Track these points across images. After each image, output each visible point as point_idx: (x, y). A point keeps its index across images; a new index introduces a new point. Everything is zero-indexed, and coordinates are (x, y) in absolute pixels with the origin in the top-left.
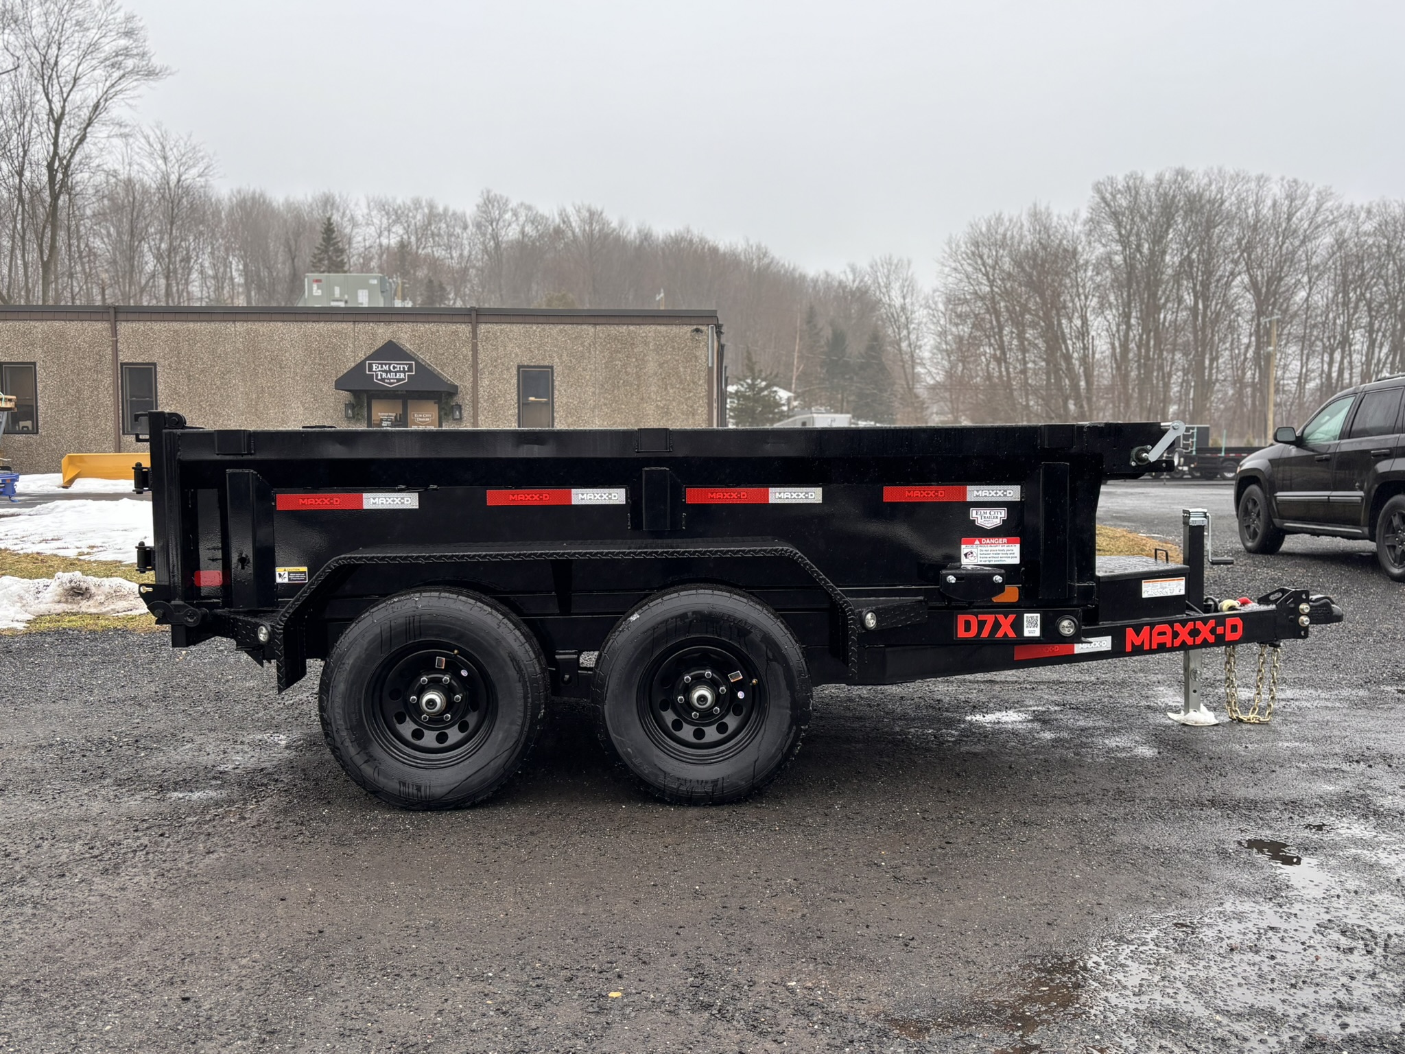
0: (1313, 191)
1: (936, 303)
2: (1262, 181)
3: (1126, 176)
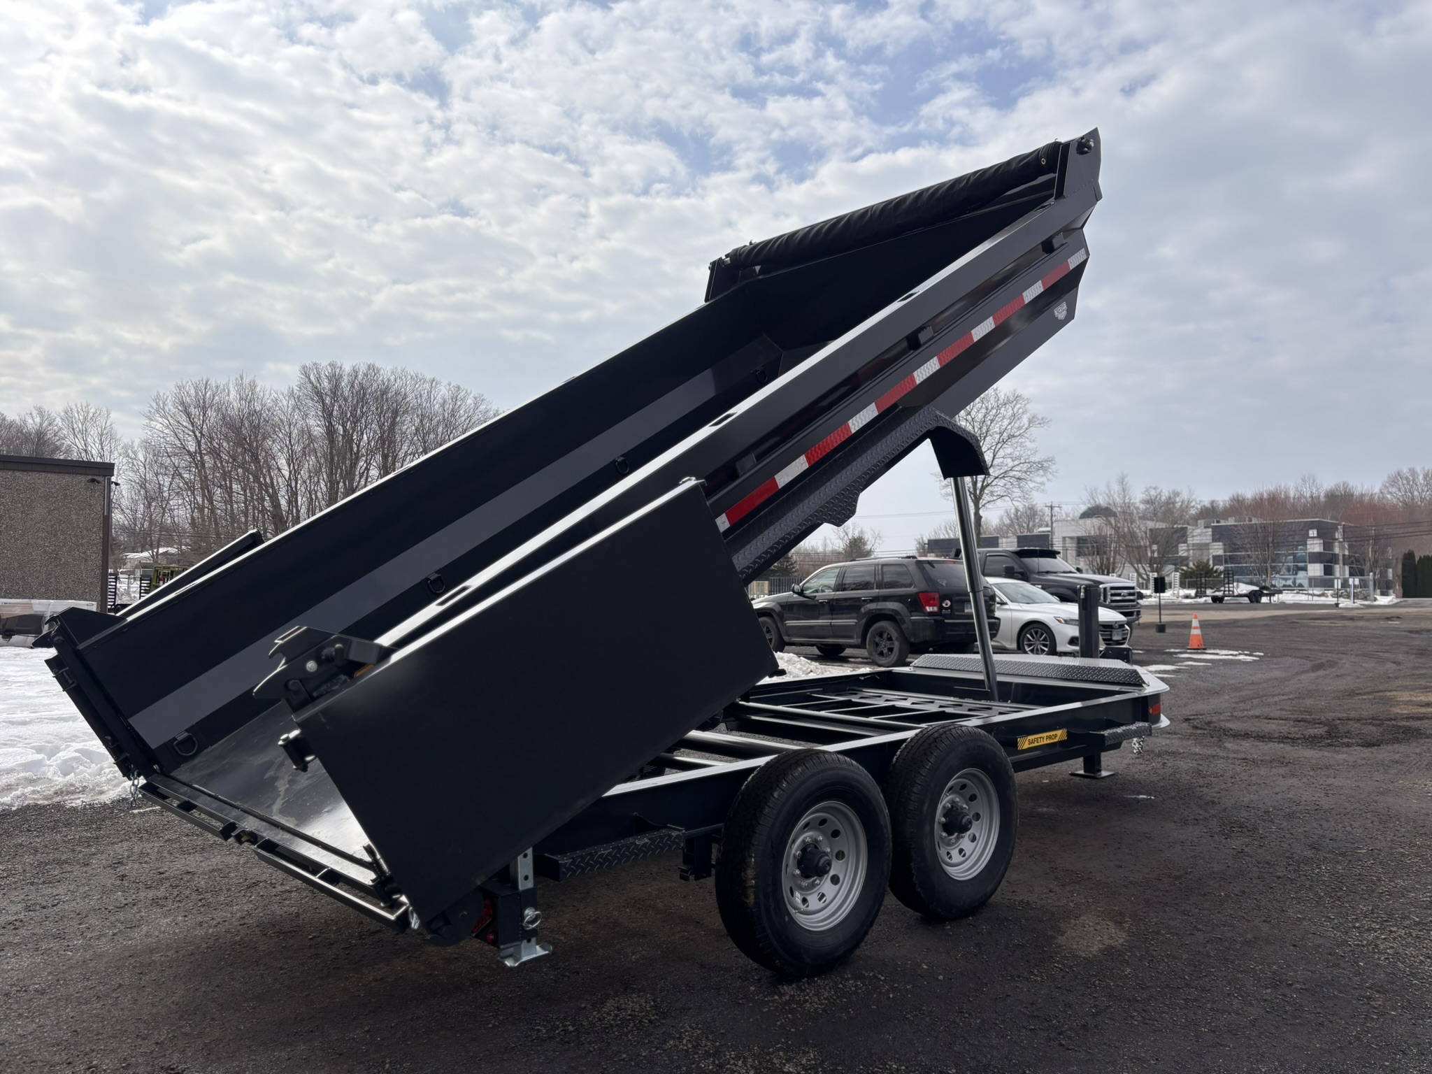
0: (471, 396)
1: (135, 453)
2: (434, 383)
3: (329, 364)
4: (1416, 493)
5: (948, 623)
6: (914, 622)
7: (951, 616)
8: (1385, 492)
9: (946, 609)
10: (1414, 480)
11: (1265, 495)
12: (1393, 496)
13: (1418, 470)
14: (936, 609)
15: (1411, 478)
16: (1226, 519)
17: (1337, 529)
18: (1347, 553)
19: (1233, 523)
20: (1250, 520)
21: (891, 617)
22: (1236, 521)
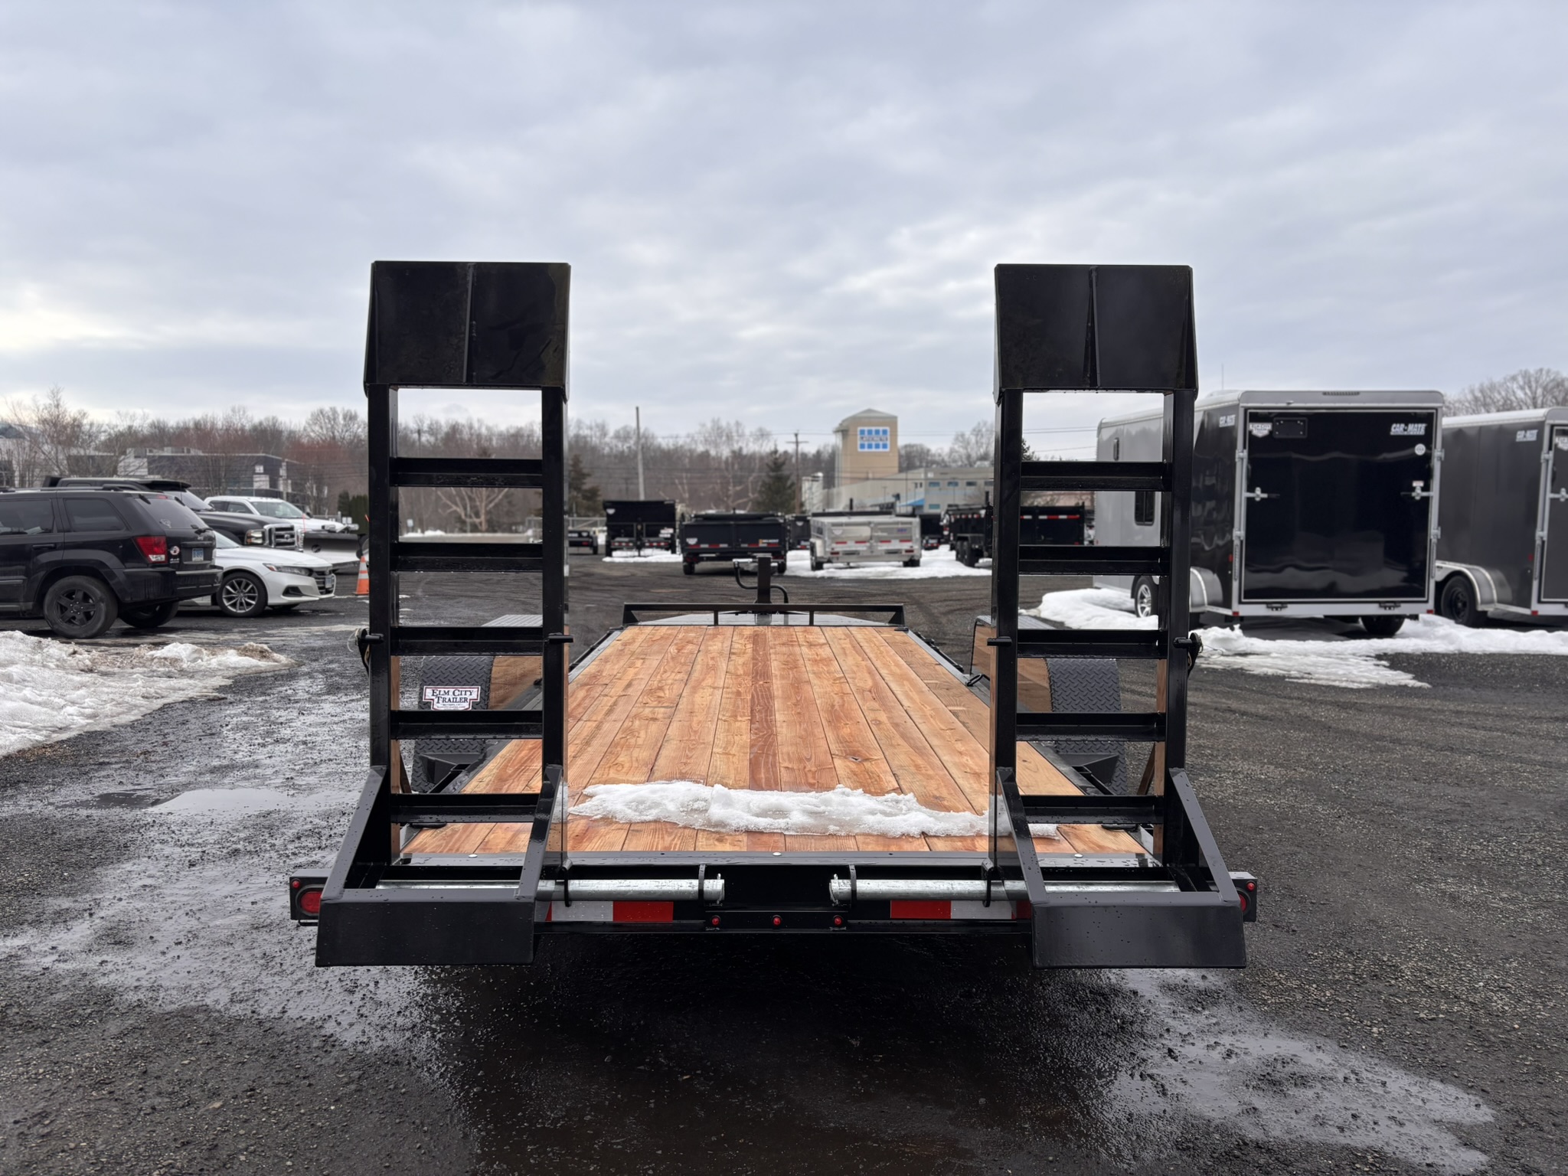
4: (336, 433)
5: (180, 576)
6: (128, 575)
7: (180, 567)
8: (309, 430)
9: (175, 557)
10: (334, 419)
11: (191, 425)
12: (317, 432)
13: (339, 410)
14: (162, 557)
15: (332, 417)
16: (162, 448)
17: (281, 466)
18: (290, 491)
19: (170, 454)
20: (189, 451)
21: (93, 571)
22: (172, 452)
